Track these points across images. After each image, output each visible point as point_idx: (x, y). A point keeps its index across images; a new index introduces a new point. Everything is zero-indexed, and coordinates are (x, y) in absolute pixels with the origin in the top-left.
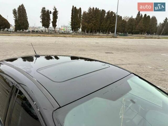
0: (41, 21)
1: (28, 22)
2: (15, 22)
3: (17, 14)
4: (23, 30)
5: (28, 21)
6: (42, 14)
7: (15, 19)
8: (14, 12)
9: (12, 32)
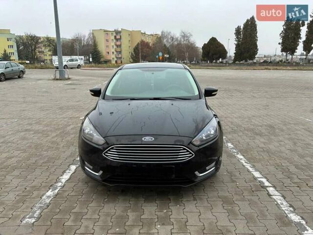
0: (281, 42)
1: (257, 47)
2: (236, 48)
3: (240, 35)
4: (246, 61)
5: (258, 45)
6: (284, 29)
7: (236, 43)
8: (238, 31)
9: (227, 64)
